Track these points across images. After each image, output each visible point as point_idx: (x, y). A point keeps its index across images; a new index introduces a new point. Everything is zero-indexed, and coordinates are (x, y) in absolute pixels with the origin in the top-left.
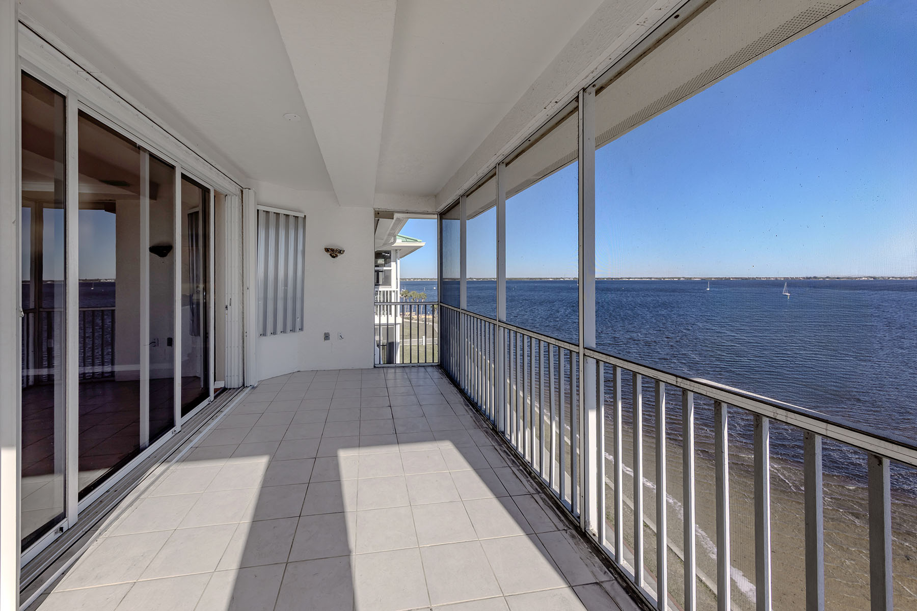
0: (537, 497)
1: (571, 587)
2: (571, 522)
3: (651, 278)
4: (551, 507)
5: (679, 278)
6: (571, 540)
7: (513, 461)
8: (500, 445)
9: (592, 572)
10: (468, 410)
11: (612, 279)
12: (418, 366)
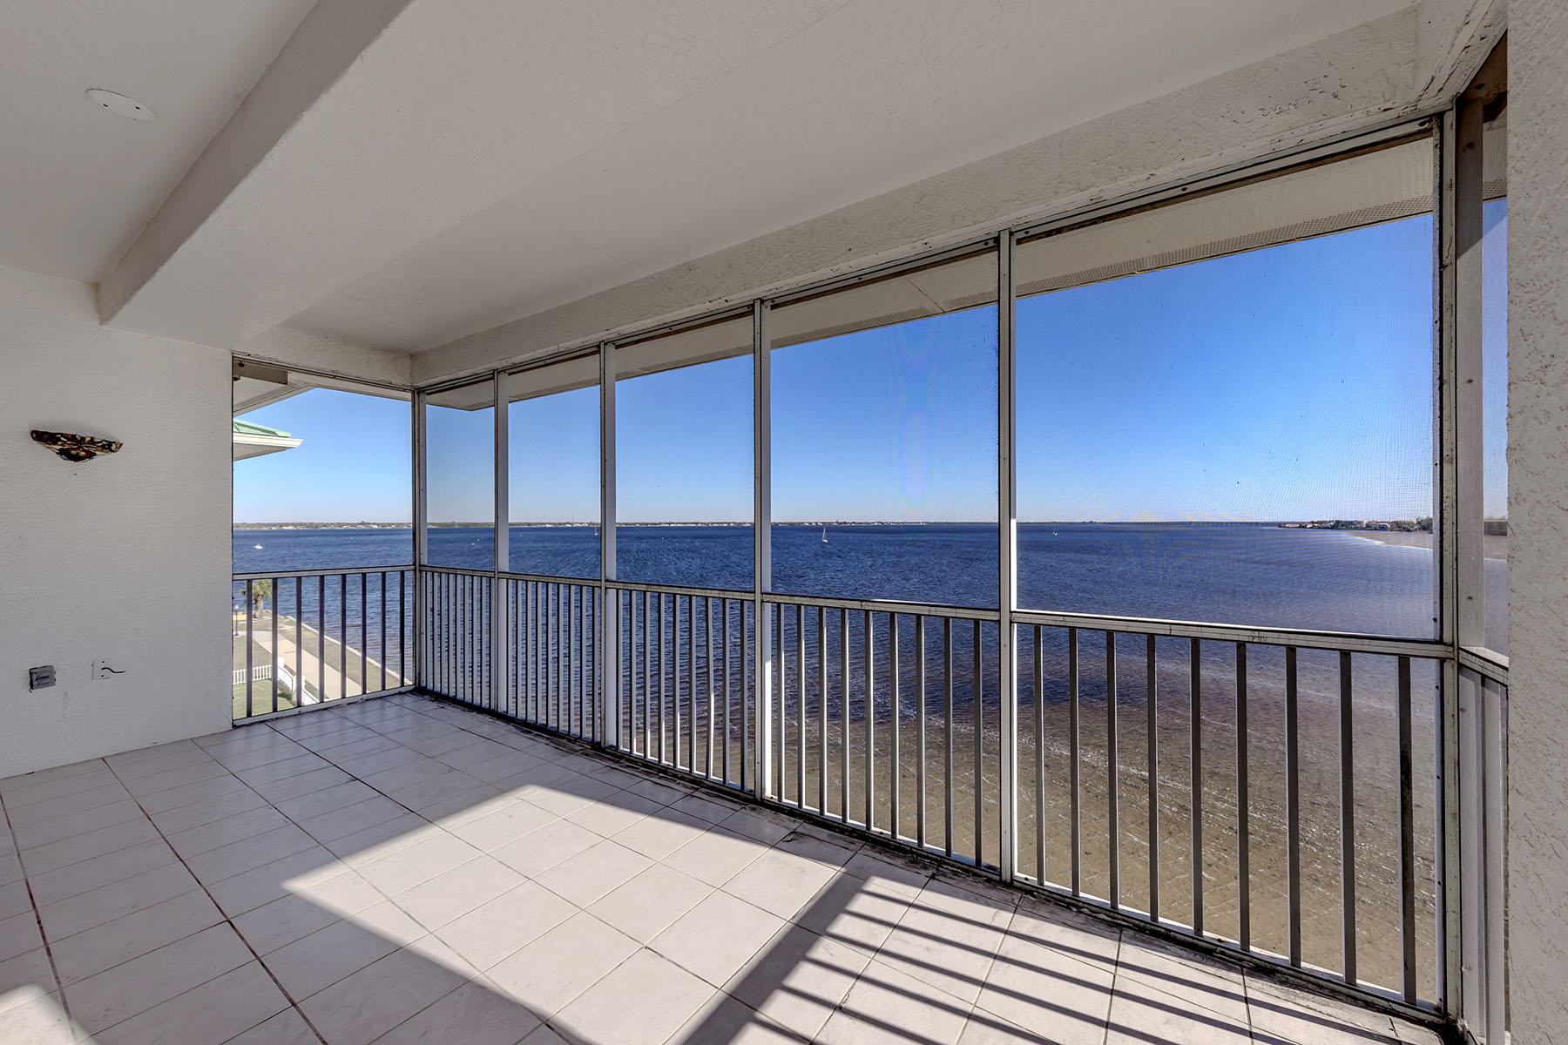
0: (696, 794)
1: (773, 847)
2: (746, 800)
3: (697, 524)
4: (718, 796)
5: (729, 523)
6: (753, 813)
7: (646, 772)
8: (618, 762)
9: (785, 827)
10: (533, 737)
11: (647, 524)
12: (366, 700)
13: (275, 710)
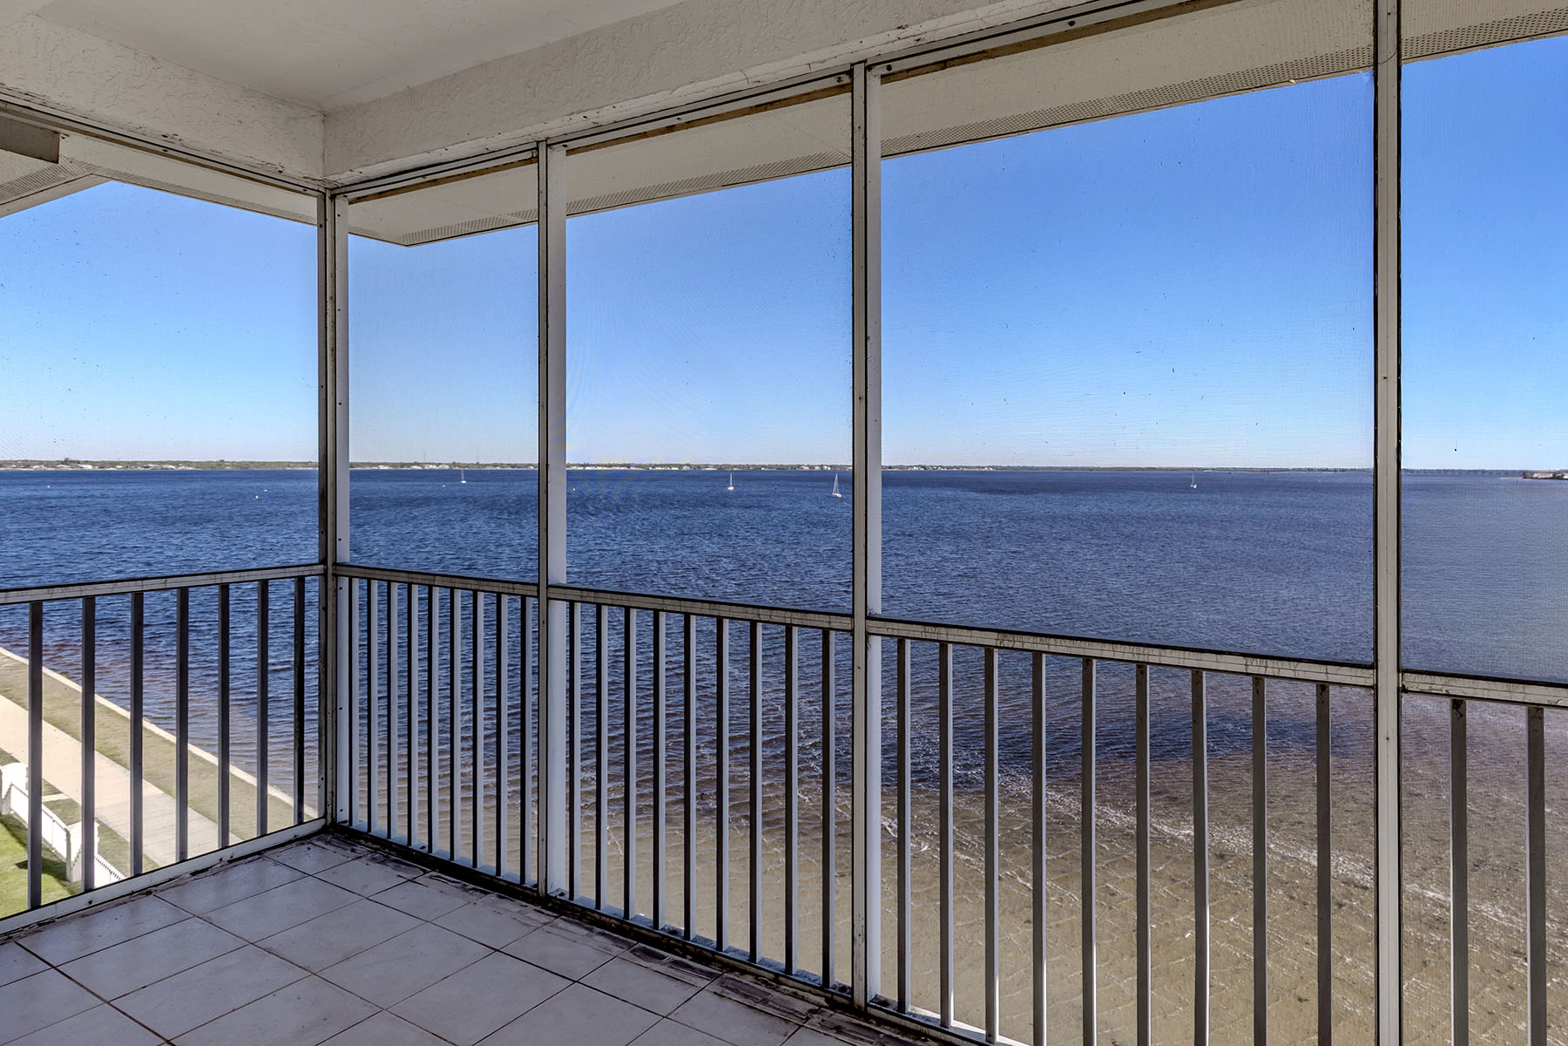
3: (629, 466)
12: (230, 861)
13: (35, 903)
